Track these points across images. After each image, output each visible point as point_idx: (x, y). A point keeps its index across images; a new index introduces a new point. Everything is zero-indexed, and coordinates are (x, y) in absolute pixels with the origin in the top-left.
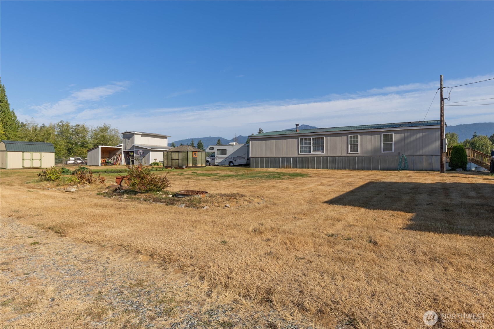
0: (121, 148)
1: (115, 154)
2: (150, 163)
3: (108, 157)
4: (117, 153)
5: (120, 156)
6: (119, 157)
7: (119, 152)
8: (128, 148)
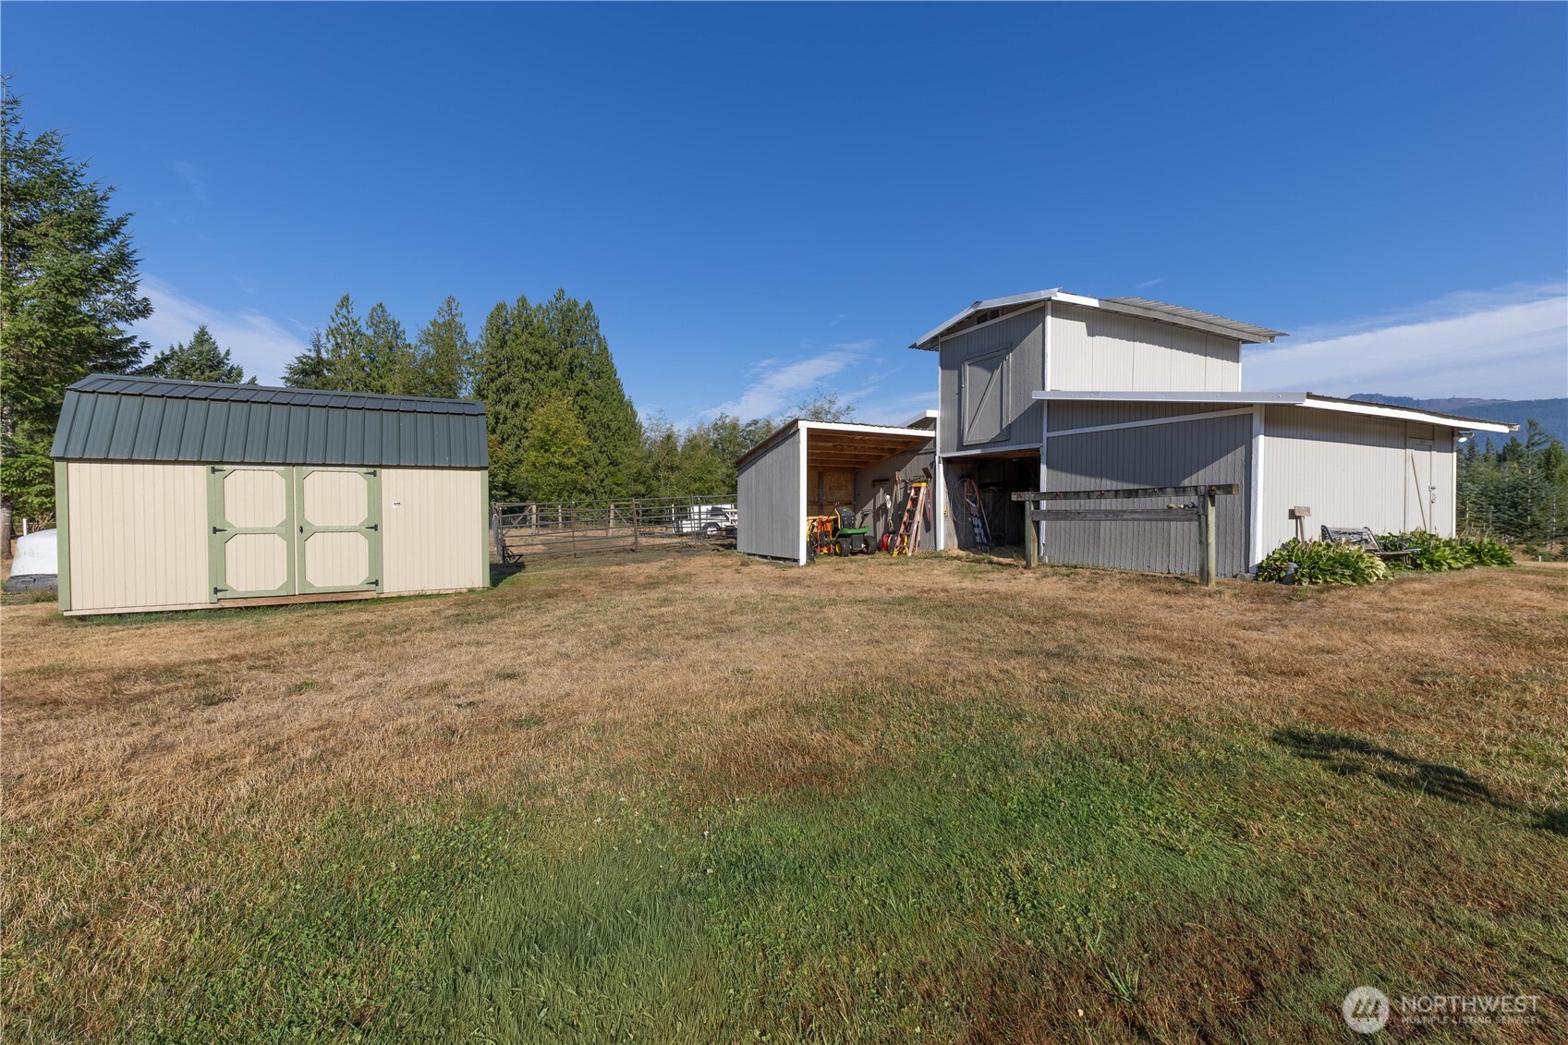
0: (926, 440)
1: (887, 480)
2: (1259, 556)
3: (847, 498)
4: (900, 476)
5: (918, 490)
6: (915, 501)
7: (915, 466)
8: (982, 432)
